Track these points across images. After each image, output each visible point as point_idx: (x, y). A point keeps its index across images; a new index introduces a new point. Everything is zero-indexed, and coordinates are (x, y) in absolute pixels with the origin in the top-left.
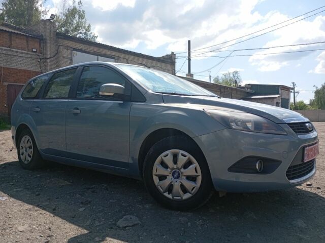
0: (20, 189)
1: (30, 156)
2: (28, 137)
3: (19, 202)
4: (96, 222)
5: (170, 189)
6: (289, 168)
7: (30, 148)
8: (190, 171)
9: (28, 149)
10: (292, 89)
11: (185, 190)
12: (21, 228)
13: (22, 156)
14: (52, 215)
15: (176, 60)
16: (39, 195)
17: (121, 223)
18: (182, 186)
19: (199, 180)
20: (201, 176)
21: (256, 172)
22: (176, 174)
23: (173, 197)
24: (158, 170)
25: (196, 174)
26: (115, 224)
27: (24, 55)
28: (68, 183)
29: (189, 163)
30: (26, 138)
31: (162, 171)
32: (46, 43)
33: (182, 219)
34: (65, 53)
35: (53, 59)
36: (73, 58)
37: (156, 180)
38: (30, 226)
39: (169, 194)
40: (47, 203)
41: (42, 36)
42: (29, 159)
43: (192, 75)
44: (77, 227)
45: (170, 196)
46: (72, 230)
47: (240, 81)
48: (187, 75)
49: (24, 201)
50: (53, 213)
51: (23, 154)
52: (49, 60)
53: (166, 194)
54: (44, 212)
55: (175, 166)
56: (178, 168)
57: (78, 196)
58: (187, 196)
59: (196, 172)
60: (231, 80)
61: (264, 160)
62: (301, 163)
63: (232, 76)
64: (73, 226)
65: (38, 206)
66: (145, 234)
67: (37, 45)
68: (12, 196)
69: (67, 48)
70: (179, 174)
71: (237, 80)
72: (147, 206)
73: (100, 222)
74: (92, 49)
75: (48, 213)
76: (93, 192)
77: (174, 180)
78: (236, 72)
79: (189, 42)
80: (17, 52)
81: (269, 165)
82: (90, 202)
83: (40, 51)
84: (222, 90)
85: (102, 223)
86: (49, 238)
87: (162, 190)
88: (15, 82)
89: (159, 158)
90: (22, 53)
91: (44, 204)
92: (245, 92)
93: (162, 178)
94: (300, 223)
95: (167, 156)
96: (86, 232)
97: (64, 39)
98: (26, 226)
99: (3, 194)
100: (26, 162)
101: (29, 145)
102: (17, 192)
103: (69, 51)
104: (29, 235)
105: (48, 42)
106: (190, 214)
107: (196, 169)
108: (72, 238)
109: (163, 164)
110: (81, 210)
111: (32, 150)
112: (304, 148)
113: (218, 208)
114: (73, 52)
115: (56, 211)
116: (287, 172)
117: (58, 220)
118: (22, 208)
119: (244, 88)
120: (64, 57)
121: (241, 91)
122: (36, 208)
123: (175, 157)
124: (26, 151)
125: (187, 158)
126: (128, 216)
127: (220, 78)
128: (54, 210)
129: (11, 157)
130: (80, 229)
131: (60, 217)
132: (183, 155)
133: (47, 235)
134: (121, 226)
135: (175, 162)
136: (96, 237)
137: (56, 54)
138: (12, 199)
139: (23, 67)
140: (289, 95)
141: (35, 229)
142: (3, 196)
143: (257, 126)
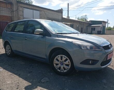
0: (7, 66)
1: (10, 53)
2: (9, 46)
3: (7, 71)
4: (34, 80)
5: (60, 68)
6: (102, 62)
7: (10, 49)
8: (67, 62)
9: (9, 50)
10: (107, 22)
11: (65, 69)
12: (8, 82)
13: (7, 52)
14: (19, 77)
15: (63, 11)
16: (14, 68)
17: (43, 81)
18: (64, 68)
19: (70, 66)
20: (70, 65)
21: (90, 64)
22: (62, 64)
23: (61, 71)
24: (55, 61)
25: (69, 64)
26: (40, 81)
27: (5, 10)
28: (24, 63)
29: (66, 60)
30: (8, 46)
31: (57, 62)
32: (13, 5)
33: (64, 79)
34: (21, 9)
35: (16, 11)
36: (24, 11)
37: (55, 65)
38: (11, 82)
39: (59, 70)
40: (17, 72)
41: (12, 2)
42: (10, 54)
43: (69, 17)
44: (27, 82)
45: (60, 71)
46: (26, 83)
47: (87, 19)
48: (67, 17)
49: (8, 71)
50: (19, 76)
51: (7, 51)
52: (14, 12)
53: (58, 70)
54: (16, 76)
55: (61, 61)
56: (62, 61)
57: (27, 69)
58: (65, 71)
59: (69, 63)
60: (84, 19)
61: (93, 60)
62: (106, 60)
63: (84, 17)
64: (26, 82)
65: (13, 73)
66: (51, 85)
67: (10, 6)
68: (4, 69)
69: (21, 7)
70: (63, 64)
71: (86, 18)
72: (52, 74)
73: (35, 80)
74: (31, 7)
75: (17, 76)
76: (33, 67)
77: (61, 66)
78: (86, 15)
79: (68, 4)
80: (2, 9)
81: (94, 62)
82: (32, 72)
83: (11, 8)
84: (80, 23)
85: (36, 81)
86: (18, 87)
87: (57, 69)
88: (2, 20)
89: (56, 58)
90: (4, 9)
91: (16, 72)
92: (89, 23)
93: (57, 64)
94: (105, 81)
95: (59, 57)
96: (31, 84)
97: (20, 3)
98: (10, 82)
99: (1, 68)
100: (8, 55)
101: (9, 48)
102: (6, 67)
103: (22, 8)
104: (11, 85)
105: (14, 5)
106: (66, 77)
107: (69, 62)
108: (26, 87)
109: (57, 60)
110: (29, 75)
111: (10, 50)
112: (107, 55)
113: (76, 75)
114: (24, 8)
115: (20, 75)
116: (101, 64)
117: (21, 79)
118: (8, 74)
119: (89, 22)
120: (20, 11)
121: (88, 23)
122: (13, 74)
123: (62, 58)
124: (8, 50)
125: (66, 58)
126: (45, 78)
127: (80, 18)
128: (19, 75)
129: (3, 51)
130: (29, 83)
131: (22, 78)
132: (64, 57)
133: (17, 85)
134: (42, 82)
135: (62, 59)
136: (34, 86)
137: (17, 9)
138: (4, 70)
139: (5, 15)
140: (106, 25)
141: (13, 83)
142: (1, 69)
143: (91, 48)
